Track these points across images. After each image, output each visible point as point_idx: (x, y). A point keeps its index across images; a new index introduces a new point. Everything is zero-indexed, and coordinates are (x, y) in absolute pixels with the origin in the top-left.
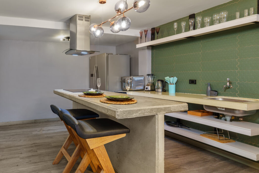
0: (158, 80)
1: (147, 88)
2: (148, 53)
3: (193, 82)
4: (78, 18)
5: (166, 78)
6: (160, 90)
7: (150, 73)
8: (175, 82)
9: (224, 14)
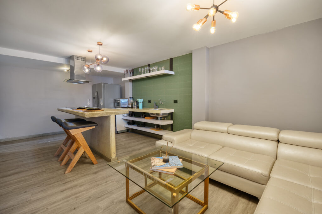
0: (135, 101)
1: (129, 106)
2: (130, 84)
4: (75, 58)
5: (138, 100)
6: (136, 107)
7: (132, 97)
8: (142, 102)
9: (156, 68)
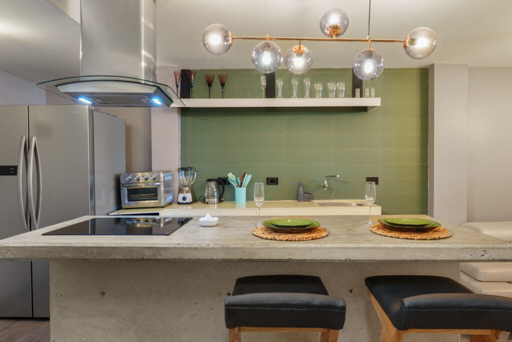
1: (184, 198)
3: (272, 181)
6: (215, 200)
7: (180, 165)
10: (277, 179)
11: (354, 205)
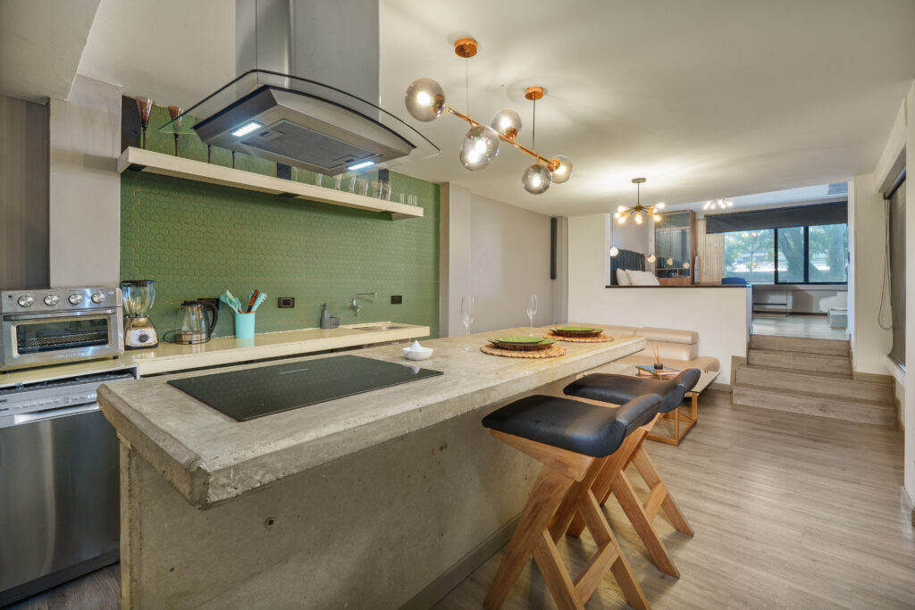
1: (144, 338)
3: (286, 303)
10: (293, 299)
11: (384, 328)
